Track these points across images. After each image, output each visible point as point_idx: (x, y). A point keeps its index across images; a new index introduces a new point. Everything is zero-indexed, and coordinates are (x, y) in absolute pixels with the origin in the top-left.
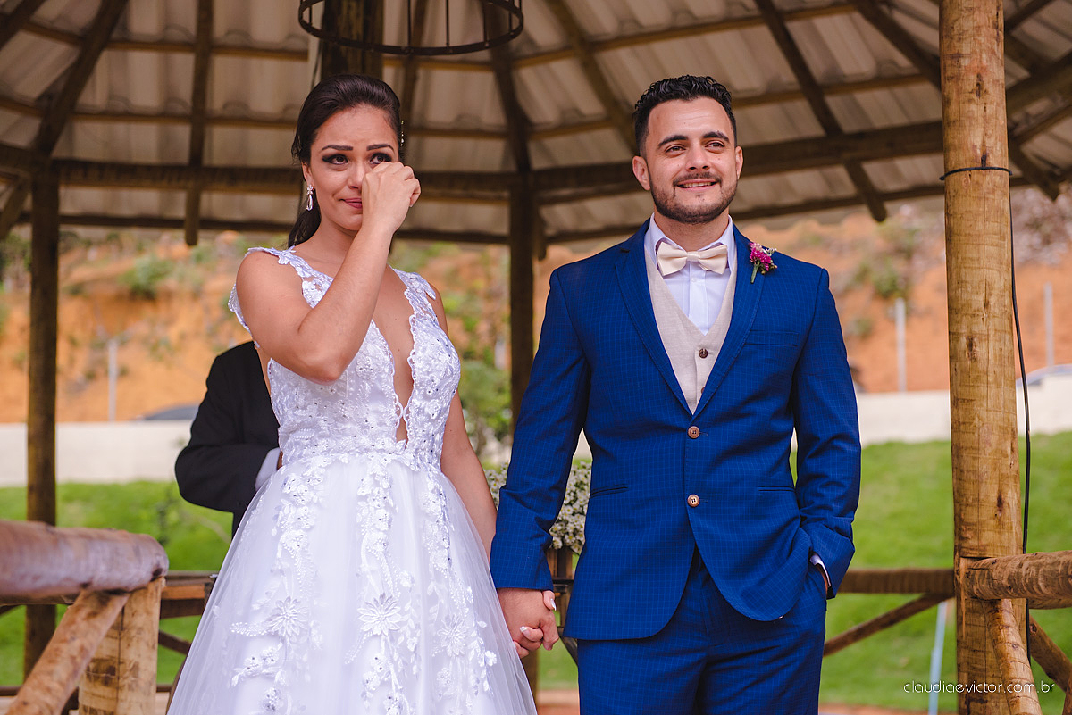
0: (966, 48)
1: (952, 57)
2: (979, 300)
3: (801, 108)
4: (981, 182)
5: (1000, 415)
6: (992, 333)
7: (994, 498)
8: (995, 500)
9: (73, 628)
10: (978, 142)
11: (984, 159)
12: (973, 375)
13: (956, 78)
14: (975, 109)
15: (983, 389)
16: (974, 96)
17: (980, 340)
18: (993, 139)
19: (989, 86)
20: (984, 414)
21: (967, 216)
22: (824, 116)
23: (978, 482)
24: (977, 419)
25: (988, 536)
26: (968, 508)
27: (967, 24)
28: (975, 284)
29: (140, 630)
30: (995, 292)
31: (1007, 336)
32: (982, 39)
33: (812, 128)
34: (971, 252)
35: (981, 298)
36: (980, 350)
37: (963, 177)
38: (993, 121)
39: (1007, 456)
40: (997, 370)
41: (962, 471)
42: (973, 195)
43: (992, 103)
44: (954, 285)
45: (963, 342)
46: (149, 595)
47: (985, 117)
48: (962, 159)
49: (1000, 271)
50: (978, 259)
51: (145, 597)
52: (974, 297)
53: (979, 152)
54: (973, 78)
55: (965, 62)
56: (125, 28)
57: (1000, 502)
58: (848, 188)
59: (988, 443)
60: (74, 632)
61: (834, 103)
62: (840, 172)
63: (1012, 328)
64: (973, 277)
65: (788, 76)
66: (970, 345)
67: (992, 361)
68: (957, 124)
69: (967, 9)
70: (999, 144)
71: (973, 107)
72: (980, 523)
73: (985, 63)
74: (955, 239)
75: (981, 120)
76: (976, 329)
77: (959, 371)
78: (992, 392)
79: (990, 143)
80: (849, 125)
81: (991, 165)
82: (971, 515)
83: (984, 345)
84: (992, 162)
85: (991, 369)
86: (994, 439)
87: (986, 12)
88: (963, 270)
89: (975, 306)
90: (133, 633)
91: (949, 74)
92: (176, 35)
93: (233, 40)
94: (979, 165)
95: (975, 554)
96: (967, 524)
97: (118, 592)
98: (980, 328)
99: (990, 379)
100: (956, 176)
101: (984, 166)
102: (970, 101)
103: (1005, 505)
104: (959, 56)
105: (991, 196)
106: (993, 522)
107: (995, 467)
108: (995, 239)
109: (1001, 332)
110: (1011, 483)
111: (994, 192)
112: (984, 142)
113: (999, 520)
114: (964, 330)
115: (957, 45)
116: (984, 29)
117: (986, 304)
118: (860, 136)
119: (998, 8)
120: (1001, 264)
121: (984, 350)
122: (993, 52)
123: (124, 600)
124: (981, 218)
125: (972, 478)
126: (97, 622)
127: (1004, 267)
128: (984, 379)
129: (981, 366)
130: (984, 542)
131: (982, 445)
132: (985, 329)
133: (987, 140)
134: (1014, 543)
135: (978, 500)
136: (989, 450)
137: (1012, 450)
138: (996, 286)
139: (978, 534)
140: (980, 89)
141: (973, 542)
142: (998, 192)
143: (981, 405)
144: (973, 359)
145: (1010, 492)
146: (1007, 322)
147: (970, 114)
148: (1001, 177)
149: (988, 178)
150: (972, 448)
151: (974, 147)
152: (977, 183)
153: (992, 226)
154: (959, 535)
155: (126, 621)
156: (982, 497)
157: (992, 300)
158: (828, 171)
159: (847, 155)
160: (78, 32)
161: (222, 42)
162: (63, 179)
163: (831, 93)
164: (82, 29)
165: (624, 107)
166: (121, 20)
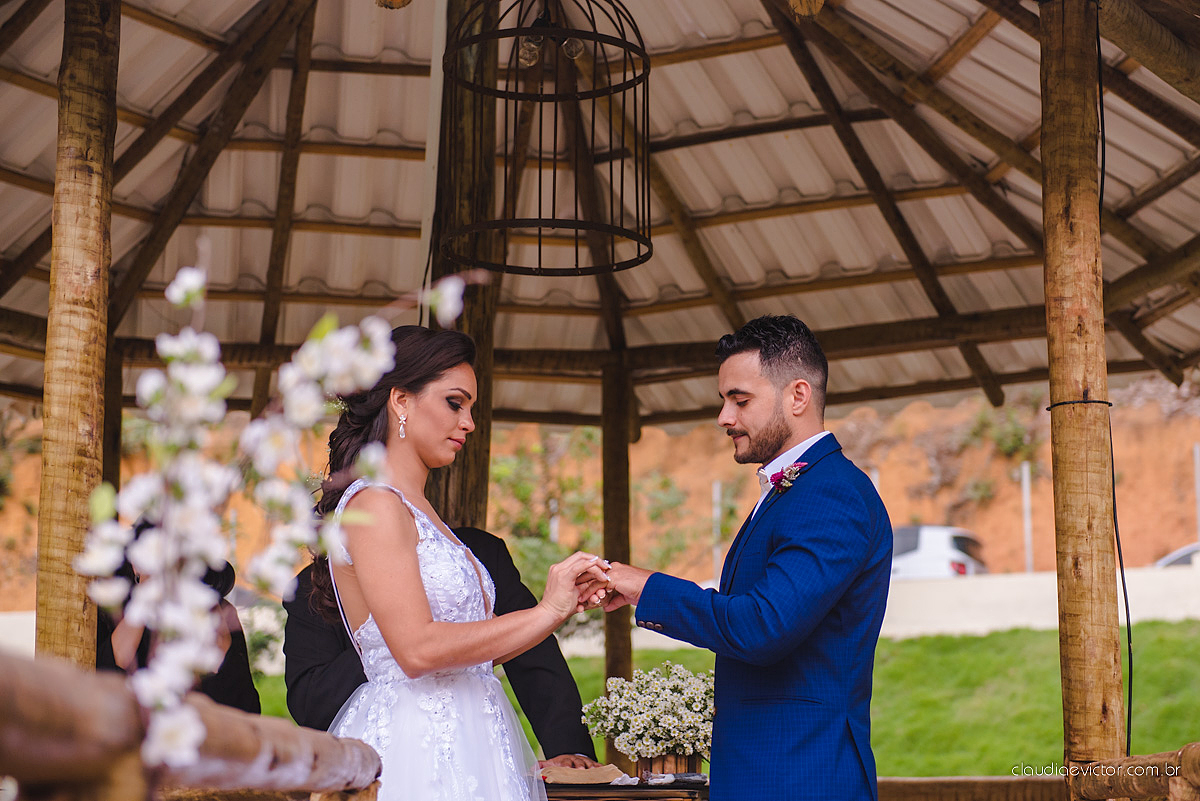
0: (1068, 292)
1: (1056, 300)
2: (1082, 523)
3: (913, 287)
4: (1083, 414)
5: (1104, 629)
6: (1095, 553)
7: (1099, 707)
8: (1101, 708)
10: (1080, 378)
11: (1086, 393)
12: (1079, 592)
13: (1060, 319)
14: (1077, 348)
15: (1087, 605)
16: (1076, 336)
17: (1085, 560)
18: (1094, 375)
19: (1089, 327)
20: (1089, 628)
21: (1071, 445)
22: (937, 296)
23: (1085, 691)
24: (1082, 632)
25: (1094, 741)
26: (1076, 716)
27: (1068, 271)
28: (1079, 508)
30: (1098, 515)
31: (1110, 556)
32: (1083, 284)
33: (924, 309)
34: (1075, 478)
35: (1085, 521)
36: (1085, 569)
37: (1067, 409)
38: (1093, 358)
39: (1110, 667)
40: (1100, 587)
41: (1070, 680)
42: (1076, 426)
43: (1092, 342)
44: (1061, 509)
45: (1070, 561)
47: (1086, 355)
48: (1066, 393)
49: (1101, 496)
50: (1082, 485)
52: (1079, 520)
53: (1081, 386)
54: (1074, 319)
55: (1067, 305)
56: (201, 203)
57: (1105, 710)
58: (963, 371)
59: (1093, 654)
61: (947, 283)
62: (955, 353)
63: (1113, 548)
64: (1078, 501)
65: (898, 254)
66: (1076, 564)
67: (1096, 579)
68: (1061, 360)
69: (1068, 256)
70: (1099, 379)
71: (1075, 346)
72: (1087, 729)
73: (1085, 306)
74: (1061, 466)
75: (1082, 358)
76: (1080, 550)
77: (1066, 588)
78: (1096, 608)
79: (1090, 378)
80: (963, 308)
81: (1092, 399)
82: (1079, 722)
83: (1088, 563)
84: (1093, 396)
85: (1095, 586)
86: (1098, 651)
87: (1085, 259)
88: (1069, 495)
89: (1079, 529)
91: (1053, 314)
92: (254, 210)
93: (312, 215)
94: (1082, 399)
95: (1083, 758)
96: (1076, 730)
98: (1084, 548)
99: (1094, 596)
100: (1060, 408)
101: (1086, 400)
102: (1073, 340)
103: (1109, 712)
104: (1062, 299)
105: (1093, 427)
106: (1098, 728)
107: (1100, 676)
108: (1097, 467)
109: (1104, 551)
110: (1115, 691)
111: (1095, 423)
112: (1085, 378)
113: (1104, 727)
114: (1070, 550)
115: (1060, 288)
116: (1084, 275)
117: (1090, 527)
118: (975, 318)
119: (1096, 255)
120: (1103, 489)
121: (1088, 569)
122: (1093, 296)
124: (1084, 448)
125: (1079, 687)
127: (1105, 492)
128: (1089, 596)
129: (1086, 584)
130: (1090, 747)
131: (1088, 657)
132: (1088, 549)
133: (1088, 377)
134: (1118, 747)
135: (1084, 708)
136: (1094, 661)
137: (1115, 661)
138: (1099, 509)
139: (1085, 740)
140: (1081, 329)
141: (1081, 747)
142: (1100, 424)
143: (1086, 620)
144: (1079, 577)
145: (1114, 700)
146: (1109, 543)
147: (1073, 353)
148: (1102, 409)
149: (1089, 411)
150: (1079, 659)
151: (1077, 382)
152: (1080, 415)
153: (1094, 454)
154: (1069, 741)
156: (1088, 705)
157: (1095, 523)
158: (942, 352)
159: (962, 338)
160: (151, 208)
161: (302, 217)
162: (126, 359)
163: (944, 274)
164: (154, 206)
165: (725, 282)
166: (197, 196)
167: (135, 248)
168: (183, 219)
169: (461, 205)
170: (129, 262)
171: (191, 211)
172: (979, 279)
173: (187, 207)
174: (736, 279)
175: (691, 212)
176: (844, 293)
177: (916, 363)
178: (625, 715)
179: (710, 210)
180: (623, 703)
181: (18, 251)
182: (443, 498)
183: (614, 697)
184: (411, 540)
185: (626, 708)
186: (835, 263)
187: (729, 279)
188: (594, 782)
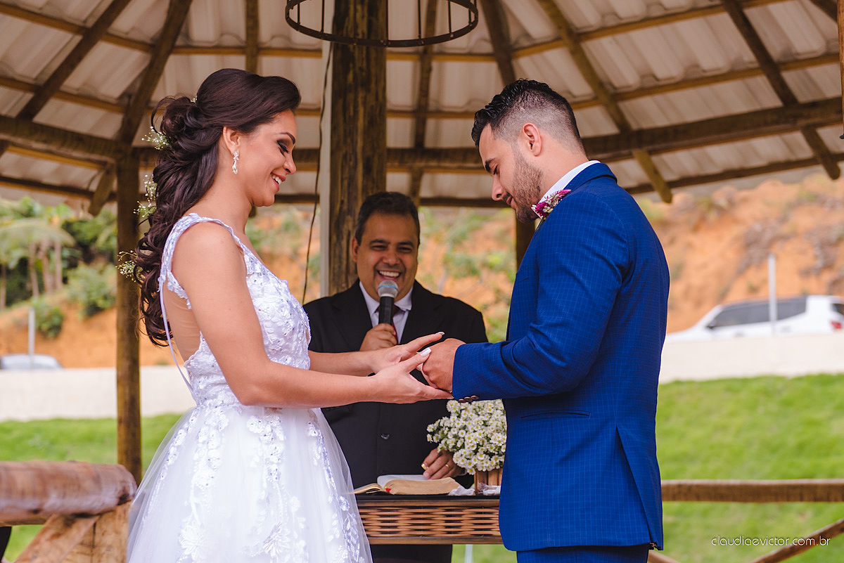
3: (761, 82)
9: (37, 548)
22: (782, 90)
29: (110, 547)
33: (772, 101)
46: (117, 517)
51: (114, 519)
56: (187, 36)
58: (806, 152)
60: (37, 552)
61: (789, 77)
62: (798, 137)
65: (748, 56)
80: (803, 96)
90: (103, 550)
92: (229, 41)
93: (277, 43)
97: (84, 515)
118: (813, 105)
123: (91, 522)
126: (61, 542)
155: (97, 539)
158: (788, 136)
159: (802, 122)
160: (148, 41)
161: (267, 45)
162: (142, 163)
163: (787, 69)
164: (152, 39)
165: (608, 87)
166: (183, 30)
167: (140, 75)
168: (173, 49)
169: (356, 11)
170: (138, 85)
171: (179, 42)
172: (815, 72)
173: (175, 39)
174: (617, 84)
175: (577, 29)
176: (705, 90)
177: (767, 147)
178: (462, 434)
179: (592, 26)
180: (461, 422)
181: (46, 77)
182: (344, 255)
183: (454, 417)
184: (241, 273)
185: (464, 427)
186: (697, 66)
187: (611, 84)
188: (433, 493)
